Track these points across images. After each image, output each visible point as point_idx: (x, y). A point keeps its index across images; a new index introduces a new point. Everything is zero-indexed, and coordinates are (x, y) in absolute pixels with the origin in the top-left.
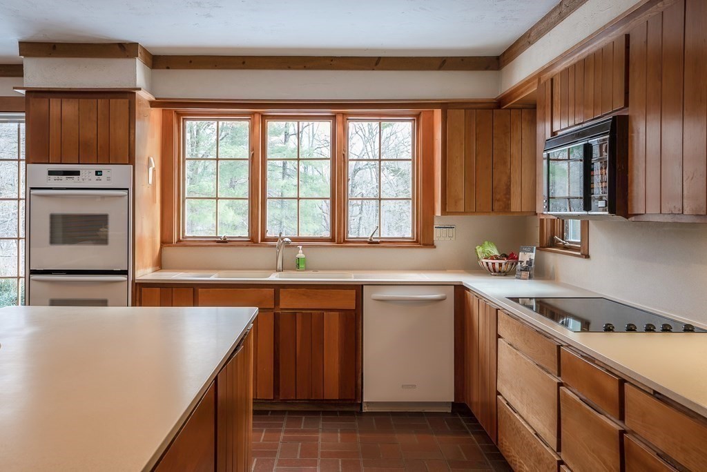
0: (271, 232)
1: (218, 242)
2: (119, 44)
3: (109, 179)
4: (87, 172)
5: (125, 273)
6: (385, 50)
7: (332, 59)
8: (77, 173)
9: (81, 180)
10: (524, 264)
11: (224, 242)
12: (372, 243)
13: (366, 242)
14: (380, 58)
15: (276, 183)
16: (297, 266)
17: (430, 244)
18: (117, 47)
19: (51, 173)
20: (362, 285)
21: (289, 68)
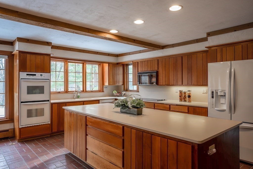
0: (70, 90)
1: (58, 93)
2: (47, 42)
3: (44, 77)
4: (38, 75)
5: (48, 101)
6: (99, 51)
7: (89, 51)
8: (35, 75)
9: (36, 77)
10: (124, 94)
11: (59, 92)
12: (92, 91)
13: (91, 91)
14: (98, 52)
15: (71, 79)
16: (78, 97)
17: (103, 91)
18: (46, 43)
19: (27, 75)
20: (99, 100)
21: (80, 52)
